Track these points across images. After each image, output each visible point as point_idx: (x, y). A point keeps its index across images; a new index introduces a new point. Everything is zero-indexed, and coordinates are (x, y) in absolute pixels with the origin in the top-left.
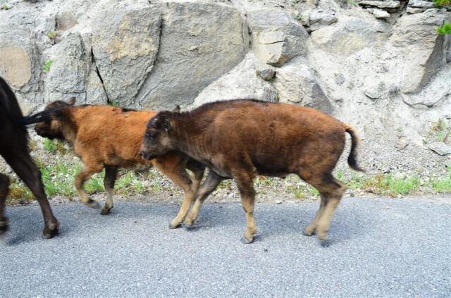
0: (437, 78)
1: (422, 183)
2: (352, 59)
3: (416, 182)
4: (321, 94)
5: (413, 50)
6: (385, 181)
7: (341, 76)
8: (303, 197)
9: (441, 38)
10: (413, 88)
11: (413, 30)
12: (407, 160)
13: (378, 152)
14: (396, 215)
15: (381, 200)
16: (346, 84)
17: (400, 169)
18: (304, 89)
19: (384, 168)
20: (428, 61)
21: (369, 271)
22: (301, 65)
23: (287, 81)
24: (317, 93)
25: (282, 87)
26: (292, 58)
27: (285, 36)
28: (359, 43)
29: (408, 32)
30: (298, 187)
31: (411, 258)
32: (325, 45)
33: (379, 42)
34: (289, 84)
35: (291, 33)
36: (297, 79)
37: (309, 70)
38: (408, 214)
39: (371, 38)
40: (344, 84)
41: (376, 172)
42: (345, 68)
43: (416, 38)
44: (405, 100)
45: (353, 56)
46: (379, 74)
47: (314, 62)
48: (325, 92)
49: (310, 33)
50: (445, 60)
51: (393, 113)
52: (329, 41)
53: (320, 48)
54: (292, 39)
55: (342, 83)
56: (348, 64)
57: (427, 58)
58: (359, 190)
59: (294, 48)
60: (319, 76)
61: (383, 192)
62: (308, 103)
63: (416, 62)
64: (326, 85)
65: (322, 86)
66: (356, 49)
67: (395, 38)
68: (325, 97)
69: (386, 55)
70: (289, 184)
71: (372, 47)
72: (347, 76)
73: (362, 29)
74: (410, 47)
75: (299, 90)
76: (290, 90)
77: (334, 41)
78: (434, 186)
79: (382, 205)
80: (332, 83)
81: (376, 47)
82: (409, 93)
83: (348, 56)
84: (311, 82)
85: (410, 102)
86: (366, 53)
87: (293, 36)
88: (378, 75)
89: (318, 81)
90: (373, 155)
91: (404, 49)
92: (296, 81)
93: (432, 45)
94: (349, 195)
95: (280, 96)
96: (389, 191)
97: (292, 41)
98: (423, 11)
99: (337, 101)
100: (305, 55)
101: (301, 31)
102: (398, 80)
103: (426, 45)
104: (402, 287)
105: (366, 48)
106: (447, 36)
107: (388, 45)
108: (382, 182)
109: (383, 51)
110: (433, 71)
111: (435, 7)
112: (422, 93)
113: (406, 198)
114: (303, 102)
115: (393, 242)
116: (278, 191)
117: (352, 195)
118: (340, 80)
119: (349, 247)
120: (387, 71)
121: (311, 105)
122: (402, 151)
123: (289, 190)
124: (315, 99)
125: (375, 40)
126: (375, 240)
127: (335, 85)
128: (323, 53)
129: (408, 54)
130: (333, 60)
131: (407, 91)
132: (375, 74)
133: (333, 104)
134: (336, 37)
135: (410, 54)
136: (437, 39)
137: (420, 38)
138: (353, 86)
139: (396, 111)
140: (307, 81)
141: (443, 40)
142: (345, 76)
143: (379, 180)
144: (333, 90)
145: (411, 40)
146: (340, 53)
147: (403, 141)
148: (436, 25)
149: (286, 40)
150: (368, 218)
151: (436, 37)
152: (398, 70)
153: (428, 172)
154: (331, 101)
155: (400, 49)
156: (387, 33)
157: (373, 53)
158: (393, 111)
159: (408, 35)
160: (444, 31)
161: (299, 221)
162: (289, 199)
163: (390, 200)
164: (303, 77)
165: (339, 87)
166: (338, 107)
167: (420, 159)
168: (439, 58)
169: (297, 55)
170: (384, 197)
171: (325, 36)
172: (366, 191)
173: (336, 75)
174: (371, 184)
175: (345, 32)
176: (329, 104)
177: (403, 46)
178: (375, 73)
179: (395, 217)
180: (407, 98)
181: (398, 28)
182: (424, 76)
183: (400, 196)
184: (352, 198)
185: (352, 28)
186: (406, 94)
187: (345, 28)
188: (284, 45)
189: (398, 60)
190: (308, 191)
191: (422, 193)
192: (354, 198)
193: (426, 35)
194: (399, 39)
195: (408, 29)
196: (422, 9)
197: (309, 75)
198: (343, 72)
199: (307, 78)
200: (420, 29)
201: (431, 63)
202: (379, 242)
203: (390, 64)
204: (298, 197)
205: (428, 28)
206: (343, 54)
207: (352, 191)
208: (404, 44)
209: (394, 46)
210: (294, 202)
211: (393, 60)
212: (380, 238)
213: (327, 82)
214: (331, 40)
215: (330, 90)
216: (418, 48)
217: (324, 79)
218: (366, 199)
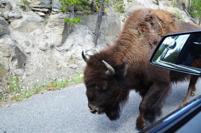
0: (68, 39)
1: (69, 81)
2: (32, 34)
3: (67, 81)
4: (20, 51)
6: (55, 84)
7: (28, 42)
8: (20, 100)
9: (66, 24)
10: (59, 44)
11: (55, 21)
12: (62, 73)
13: (50, 72)
14: (62, 97)
15: (55, 92)
16: (31, 45)
17: (60, 77)
18: (11, 50)
19: (53, 79)
20: (63, 33)
21: (55, 123)
22: (7, 39)
24: (18, 51)
26: (2, 35)
28: (34, 27)
29: (53, 21)
30: (17, 96)
31: (70, 111)
32: (18, 28)
33: (42, 26)
34: (3, 48)
36: (6, 46)
37: (12, 41)
38: (66, 95)
39: (39, 24)
40: (30, 45)
41: (51, 81)
42: (29, 38)
43: (57, 24)
44: (57, 49)
45: (32, 32)
46: (45, 40)
47: (14, 36)
48: (22, 50)
49: (9, 23)
50: (69, 32)
51: (53, 55)
52: (20, 26)
53: (16, 30)
55: (29, 45)
56: (30, 36)
57: (62, 32)
58: (45, 90)
59: (2, 30)
60: (18, 43)
61: (55, 89)
62: (13, 56)
63: (58, 33)
64: (21, 46)
65: (20, 47)
66: (33, 30)
67: (49, 24)
68: (22, 52)
69: (46, 31)
70: (12, 96)
71: (40, 28)
73: (34, 21)
74: (55, 27)
75: (8, 50)
76: (3, 51)
77: (22, 26)
78: (74, 81)
79: (55, 94)
80: (24, 45)
81: (42, 28)
82: (58, 46)
83: (30, 33)
84: (13, 46)
85: (59, 50)
86: (38, 31)
87: (0, 25)
89: (17, 45)
90: (48, 74)
91: (53, 28)
92: (6, 47)
93: (63, 26)
94: (41, 94)
96: (57, 88)
98: (58, 13)
99: (28, 53)
100: (9, 34)
101: (5, 22)
102: (53, 41)
103: (61, 26)
104: (69, 124)
105: (37, 29)
106: (68, 23)
107: (47, 27)
109: (45, 29)
110: (66, 36)
111: (62, 12)
112: (63, 45)
113: (64, 89)
114: (11, 56)
115: (62, 108)
116: (6, 101)
117: (42, 93)
118: (28, 44)
119: (45, 116)
120: (48, 38)
121: (15, 57)
122: (59, 70)
123: (12, 99)
124: (17, 54)
125: (41, 25)
126: (55, 110)
127: (26, 46)
128: (18, 32)
129: (55, 30)
130: (23, 35)
131: (57, 45)
132: (43, 40)
133: (26, 55)
134: (23, 24)
135: (56, 30)
136: (65, 24)
138: (34, 46)
139: (54, 54)
140: (11, 46)
141: (67, 24)
142: (30, 42)
143: (52, 84)
144: (25, 49)
147: (59, 66)
148: (63, 18)
150: (51, 101)
151: (64, 23)
152: (52, 37)
153: (71, 76)
154: (25, 54)
155: (51, 29)
156: (45, 22)
157: (41, 31)
158: (53, 54)
159: (54, 23)
160: (66, 21)
161: (20, 112)
162: (13, 103)
163: (58, 91)
164: (9, 44)
165: (28, 47)
166: (29, 56)
167: (67, 72)
168: (67, 31)
169: (4, 34)
171: (17, 24)
172: (48, 90)
173: (25, 42)
174: (50, 87)
175: (27, 22)
176: (24, 55)
177: (53, 27)
179: (61, 97)
180: (57, 48)
181: (50, 20)
182: (62, 39)
183: (62, 88)
185: (30, 20)
186: (57, 46)
189: (52, 33)
190: (22, 97)
191: (70, 85)
193: (60, 23)
194: (50, 24)
195: (54, 20)
196: (57, 12)
197: (12, 43)
198: (29, 40)
199: (11, 44)
200: (58, 20)
202: (57, 110)
203: (48, 35)
204: (17, 101)
205: (61, 20)
206: (27, 32)
207: (42, 91)
208: (53, 26)
209: (49, 27)
210: (16, 104)
211: (50, 33)
212: (57, 108)
213: (22, 45)
214: (21, 26)
215: (24, 49)
216: (58, 28)
217: (20, 44)
218: (48, 93)
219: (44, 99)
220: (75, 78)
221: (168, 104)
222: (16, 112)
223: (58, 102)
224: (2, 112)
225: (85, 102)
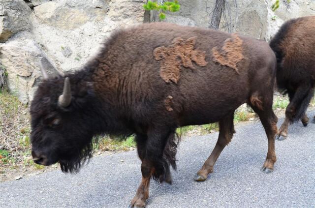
2: (76, 32)
4: (50, 67)
5: (128, 23)
7: (68, 49)
9: (147, 13)
11: (126, 7)
14: (130, 166)
15: (116, 155)
16: (73, 56)
18: (32, 63)
22: (27, 40)
23: (13, 56)
24: (46, 66)
25: (9, 63)
26: (16, 33)
27: (4, 10)
28: (82, 18)
29: (122, 8)
32: (50, 20)
33: (99, 17)
34: (16, 60)
35: (11, 8)
36: (24, 54)
37: (35, 44)
39: (91, 14)
40: (72, 56)
42: (71, 41)
43: (129, 13)
45: (77, 30)
47: (40, 36)
48: (55, 65)
49: (32, 7)
52: (53, 17)
53: (44, 23)
54: (12, 13)
55: (69, 55)
56: (73, 37)
58: (97, 150)
59: (16, 23)
60: (47, 50)
61: (117, 148)
62: (37, 77)
64: (55, 58)
65: (51, 60)
66: (80, 24)
67: (112, 13)
68: (55, 69)
69: (106, 28)
70: (29, 158)
71: (94, 22)
72: (73, 49)
73: (83, 5)
74: (125, 21)
75: (27, 64)
76: (18, 66)
77: (57, 16)
79: (117, 159)
80: (60, 55)
81: (97, 21)
83: (72, 30)
84: (38, 55)
86: (89, 27)
87: (13, 11)
89: (46, 54)
91: (121, 23)
92: (23, 56)
93: (142, 19)
95: (8, 72)
96: (122, 146)
97: (13, 15)
100: (30, 30)
101: (22, 6)
103: (137, 18)
105: (89, 23)
106: (151, 11)
107: (107, 19)
109: (103, 25)
114: (33, 76)
115: (129, 190)
116: (17, 167)
118: (68, 53)
123: (29, 164)
125: (95, 15)
126: (115, 192)
127: (64, 58)
128: (49, 28)
130: (59, 34)
134: (59, 12)
136: (144, 14)
137: (132, 13)
138: (81, 57)
140: (35, 56)
141: (150, 15)
142: (72, 49)
144: (62, 63)
145: (125, 14)
146: (64, 27)
148: (142, 2)
149: (6, 14)
150: (106, 173)
151: (143, 12)
154: (61, 72)
155: (117, 22)
156: (105, 9)
157: (94, 27)
159: (122, 10)
160: (148, 7)
161: (41, 192)
162: (30, 173)
163: (123, 153)
164: (29, 52)
165: (67, 60)
169: (21, 30)
170: (118, 152)
171: (48, 11)
172: (103, 150)
173: (63, 48)
174: (107, 143)
175: (67, 8)
177: (119, 20)
179: (129, 168)
181: (114, 5)
183: (131, 148)
185: (73, 4)
187: (67, 4)
188: (4, 20)
193: (136, 11)
194: (115, 13)
195: (122, 5)
197: (35, 49)
198: (70, 45)
199: (33, 52)
200: (131, 5)
202: (118, 193)
205: (137, 5)
206: (68, 28)
208: (120, 18)
209: (112, 20)
210: (34, 174)
212: (118, 189)
213: (55, 55)
214: (55, 15)
215: (59, 63)
216: (131, 21)
217: (52, 53)
218: (103, 157)
219: (93, 168)
222: (33, 191)
223: (121, 177)
224: (6, 189)
225: (178, 181)
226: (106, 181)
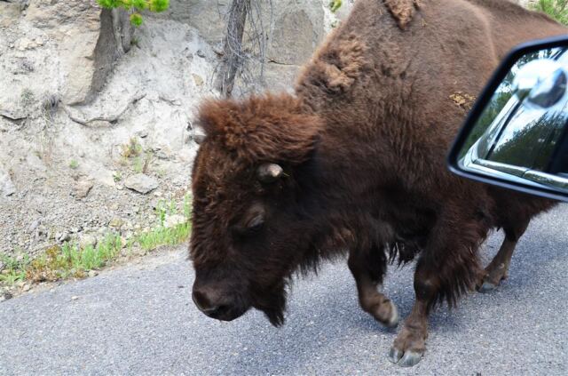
0: (116, 77)
1: (125, 242)
3: (113, 245)
5: (68, 33)
6: (64, 256)
9: (107, 14)
10: (83, 96)
11: (62, 1)
12: (95, 212)
13: (43, 209)
14: (91, 306)
15: (62, 288)
17: (86, 229)
19: (57, 235)
20: (95, 51)
29: (54, 2)
33: (5, 19)
38: (110, 299)
41: (47, 244)
43: (71, 13)
44: (74, 117)
46: (19, 77)
50: (120, 47)
51: (56, 140)
57: (93, 46)
58: (20, 283)
61: (64, 275)
63: (77, 52)
67: (34, 11)
69: (24, 42)
74: (63, 28)
78: (141, 242)
79: (65, 296)
81: (4, 27)
82: (77, 104)
85: (81, 119)
88: (16, 77)
90: (35, 216)
91: (54, 32)
93: (97, 25)
94: (3, 298)
96: (73, 271)
102: (55, 85)
103: (86, 24)
106: (115, 11)
107: (25, 25)
108: (59, 258)
109: (17, 35)
110: (108, 66)
112: (98, 101)
113: (103, 274)
115: (93, 352)
117: (9, 296)
120: (32, 70)
122: (84, 199)
126: (63, 361)
129: (62, 40)
131: (73, 100)
132: (10, 77)
135: (66, 40)
136: (101, 15)
137: (76, 13)
139: (62, 136)
141: (112, 17)
143: (53, 256)
145: (61, 16)
147: (83, 184)
150: (44, 326)
151: (99, 13)
152: (51, 67)
153: (130, 225)
155: (46, 32)
156: (18, 4)
158: (57, 136)
159: (54, 8)
160: (108, 2)
163: (77, 284)
167: (115, 206)
168: (111, 45)
170: (66, 282)
172: (34, 282)
174: (41, 267)
177: (52, 27)
178: (9, 74)
179: (90, 310)
180: (75, 113)
182: (94, 76)
183: (92, 273)
184: (9, 302)
186: (72, 105)
189: (48, 51)
191: (126, 259)
192: (14, 299)
193: (84, 9)
194: (40, 13)
201: (102, 52)
202: (70, 361)
203: (35, 57)
207: (7, 288)
208: (52, 22)
209: (35, 26)
211: (39, 50)
212: (69, 354)
216: (76, 30)
218: (35, 295)
219: (14, 319)
220: (145, 230)
221: (512, 328)
223: (75, 330)
225: (185, 324)
226: (44, 341)
